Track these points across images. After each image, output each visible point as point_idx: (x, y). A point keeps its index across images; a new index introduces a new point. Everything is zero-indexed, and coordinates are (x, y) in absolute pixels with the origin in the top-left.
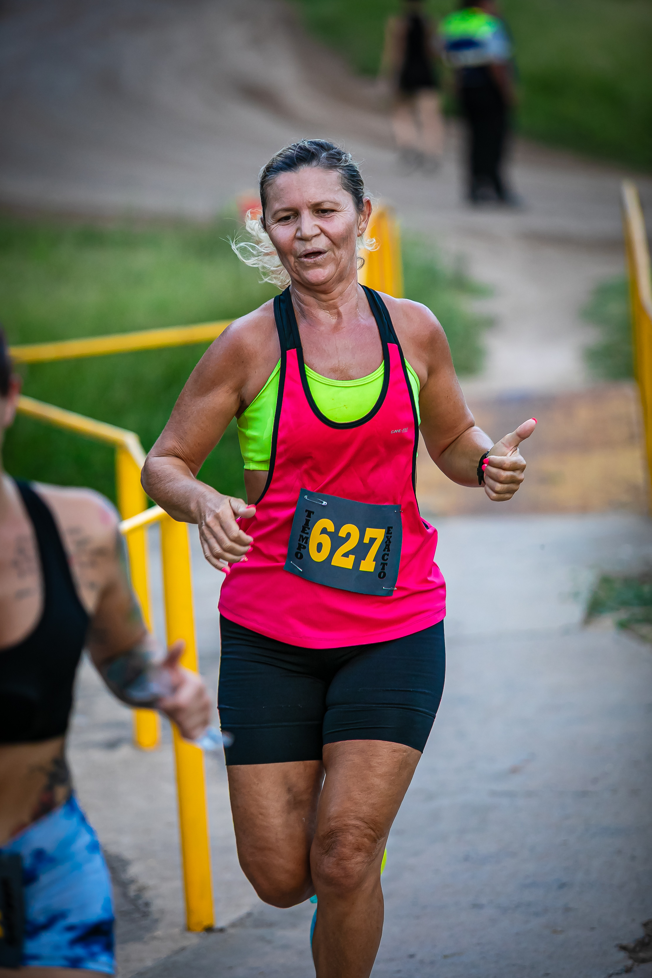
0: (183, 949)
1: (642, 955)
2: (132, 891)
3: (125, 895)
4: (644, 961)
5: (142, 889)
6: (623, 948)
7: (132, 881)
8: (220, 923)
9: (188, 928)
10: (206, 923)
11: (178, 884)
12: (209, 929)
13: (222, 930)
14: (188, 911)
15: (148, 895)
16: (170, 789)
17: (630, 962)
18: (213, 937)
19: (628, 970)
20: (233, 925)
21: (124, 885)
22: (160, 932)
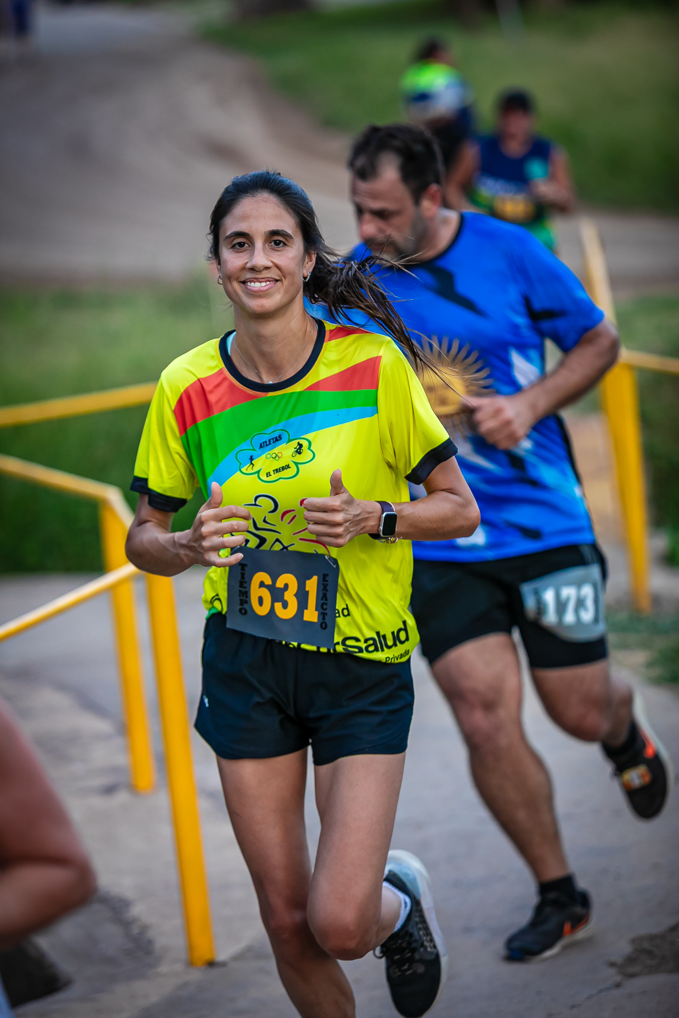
0: (185, 985)
1: (631, 970)
2: (135, 930)
3: (128, 934)
4: (632, 976)
5: (145, 928)
6: (612, 965)
7: (134, 920)
8: (222, 956)
9: (190, 963)
10: (207, 956)
11: (178, 921)
12: (211, 964)
13: (223, 964)
14: (190, 947)
15: (150, 934)
16: (166, 831)
17: (618, 978)
18: (216, 971)
19: (618, 985)
20: (235, 958)
21: (126, 924)
22: (163, 968)
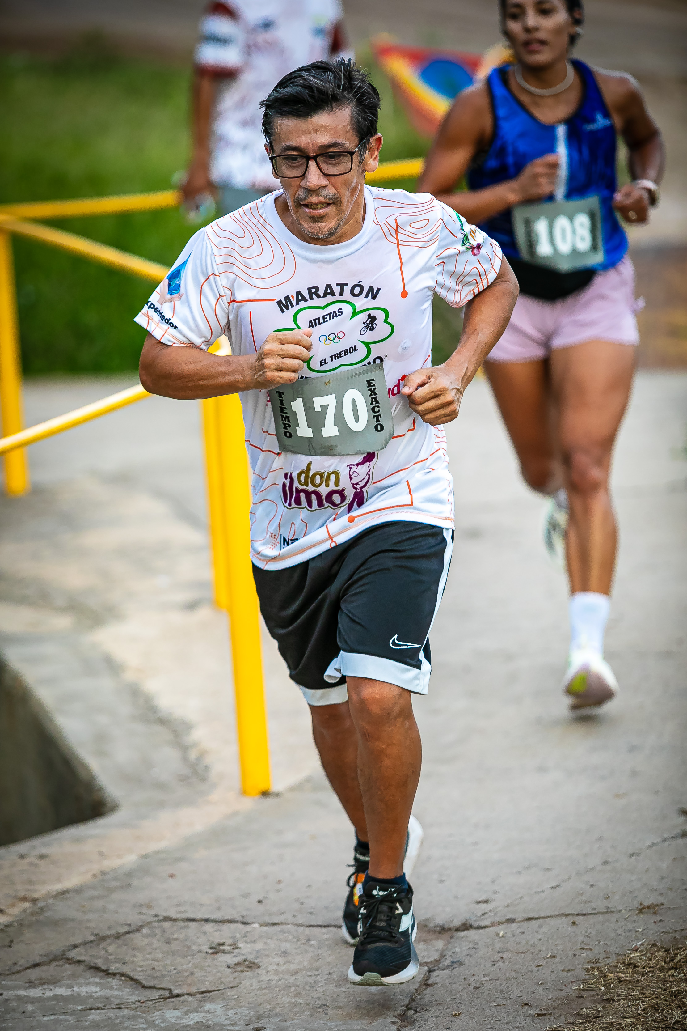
0: (236, 814)
2: (193, 755)
3: (185, 759)
5: (203, 753)
6: (682, 812)
7: (195, 745)
8: (276, 787)
9: (244, 791)
10: (262, 787)
12: (265, 794)
13: (278, 795)
14: (244, 774)
15: (208, 760)
18: (269, 801)
19: (684, 835)
20: (292, 789)
21: (184, 749)
22: (215, 796)
